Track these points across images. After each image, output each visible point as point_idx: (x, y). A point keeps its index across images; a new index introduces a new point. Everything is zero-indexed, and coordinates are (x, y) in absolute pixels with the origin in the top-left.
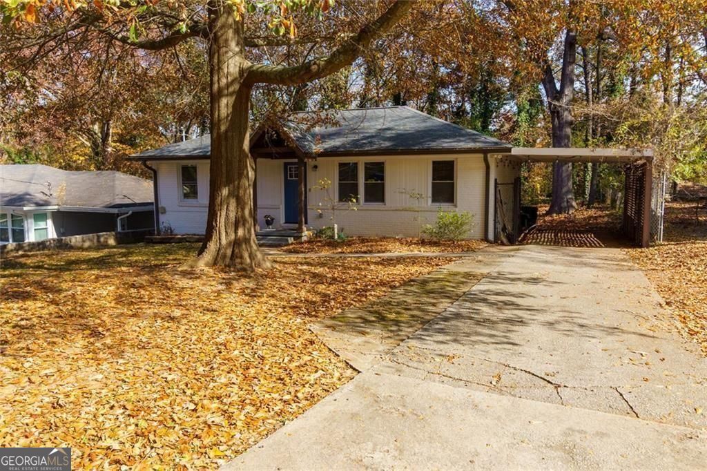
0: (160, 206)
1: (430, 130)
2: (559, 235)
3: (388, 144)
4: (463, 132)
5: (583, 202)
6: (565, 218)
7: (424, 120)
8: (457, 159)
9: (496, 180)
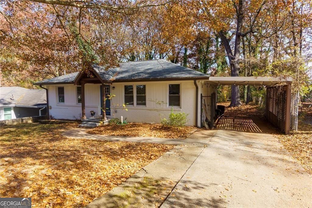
0: (49, 105)
1: (169, 69)
2: (235, 120)
3: (147, 76)
4: (185, 69)
5: (244, 101)
6: (237, 109)
7: (168, 64)
8: (181, 83)
9: (201, 94)
